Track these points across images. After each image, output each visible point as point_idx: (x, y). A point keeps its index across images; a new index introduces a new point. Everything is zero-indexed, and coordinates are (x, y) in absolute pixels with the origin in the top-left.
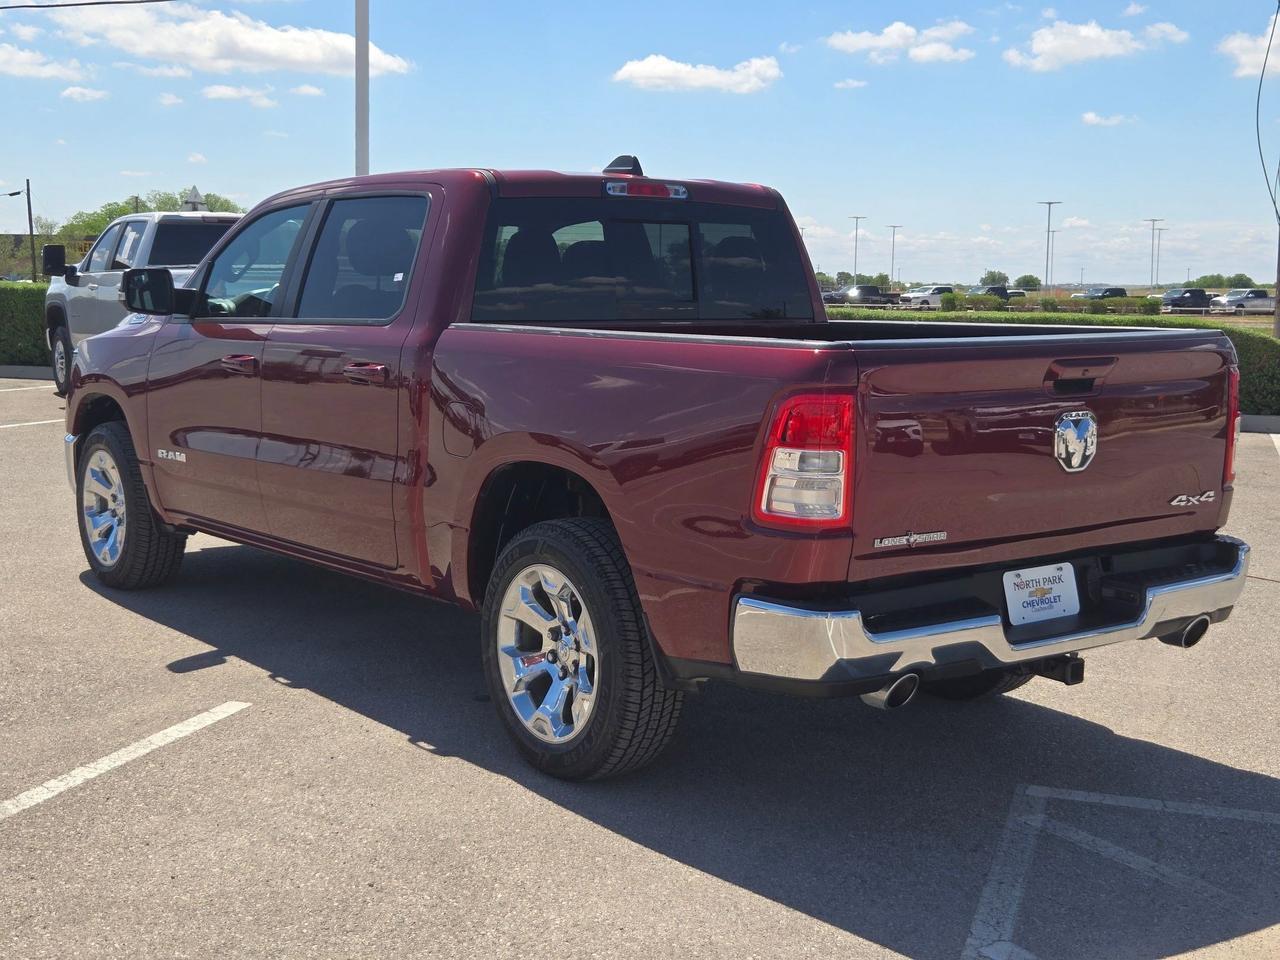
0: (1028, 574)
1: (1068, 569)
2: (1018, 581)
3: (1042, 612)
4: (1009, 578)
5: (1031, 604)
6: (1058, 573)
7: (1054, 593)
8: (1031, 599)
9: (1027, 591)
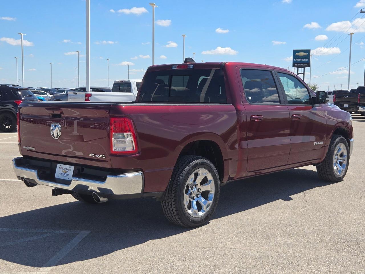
0: (63, 166)
1: (72, 168)
2: (60, 167)
3: (63, 177)
4: (58, 165)
5: (62, 174)
6: (70, 168)
7: (68, 173)
8: (62, 173)
9: (62, 170)
